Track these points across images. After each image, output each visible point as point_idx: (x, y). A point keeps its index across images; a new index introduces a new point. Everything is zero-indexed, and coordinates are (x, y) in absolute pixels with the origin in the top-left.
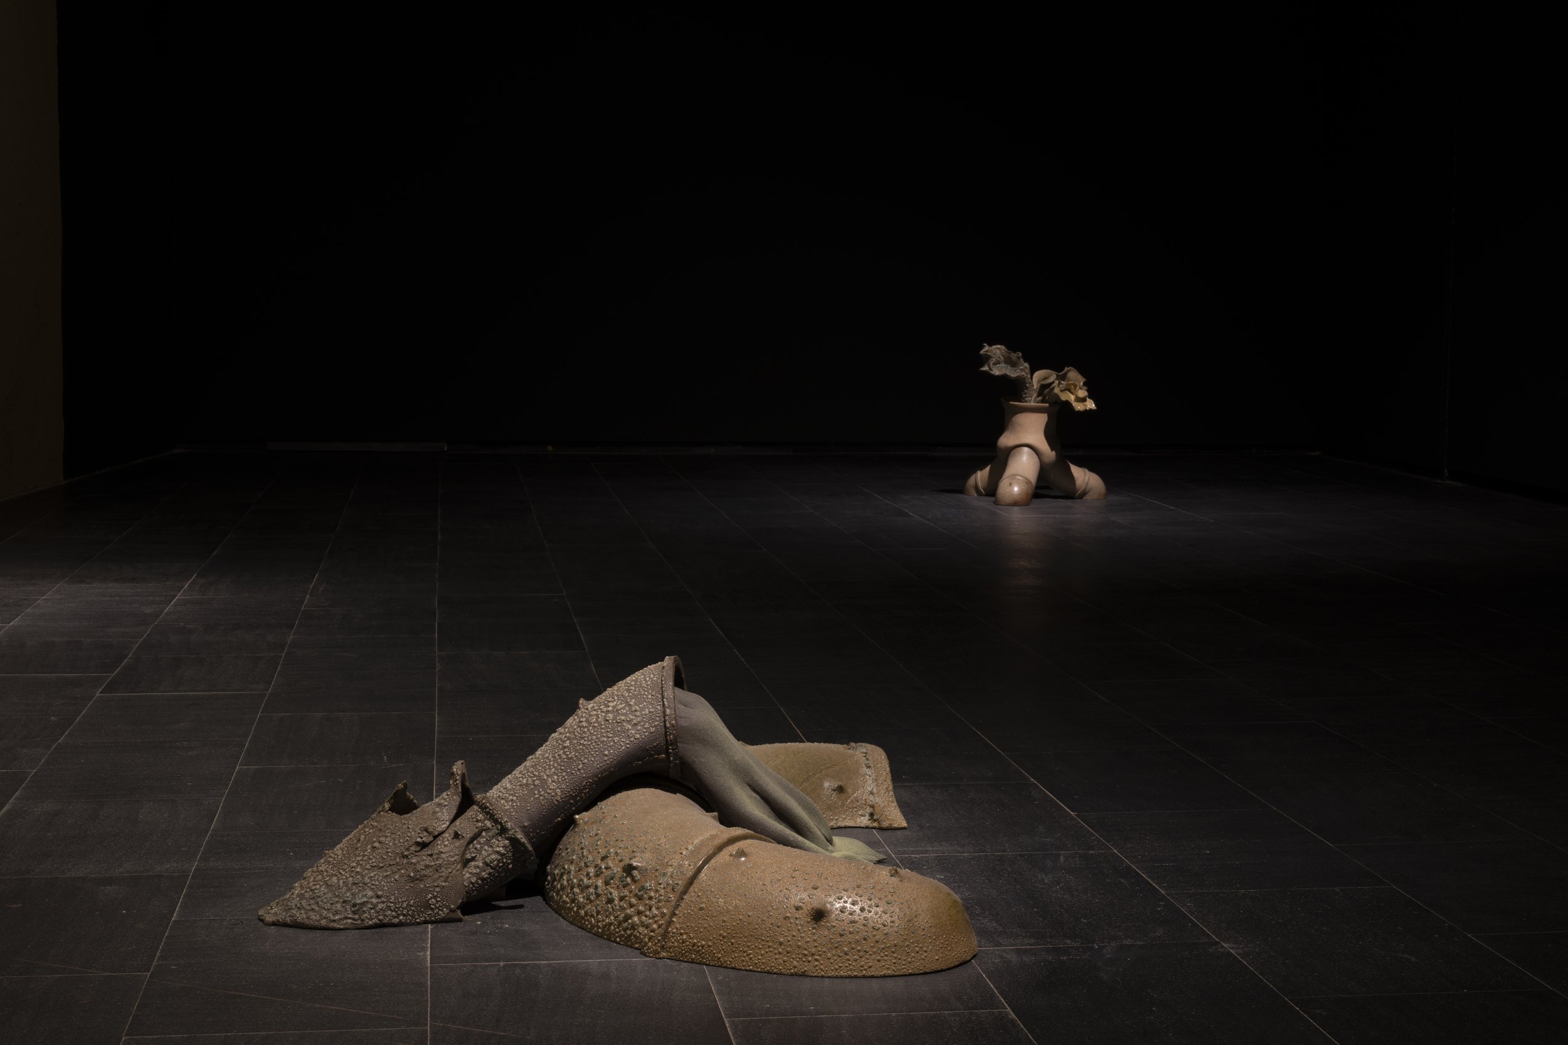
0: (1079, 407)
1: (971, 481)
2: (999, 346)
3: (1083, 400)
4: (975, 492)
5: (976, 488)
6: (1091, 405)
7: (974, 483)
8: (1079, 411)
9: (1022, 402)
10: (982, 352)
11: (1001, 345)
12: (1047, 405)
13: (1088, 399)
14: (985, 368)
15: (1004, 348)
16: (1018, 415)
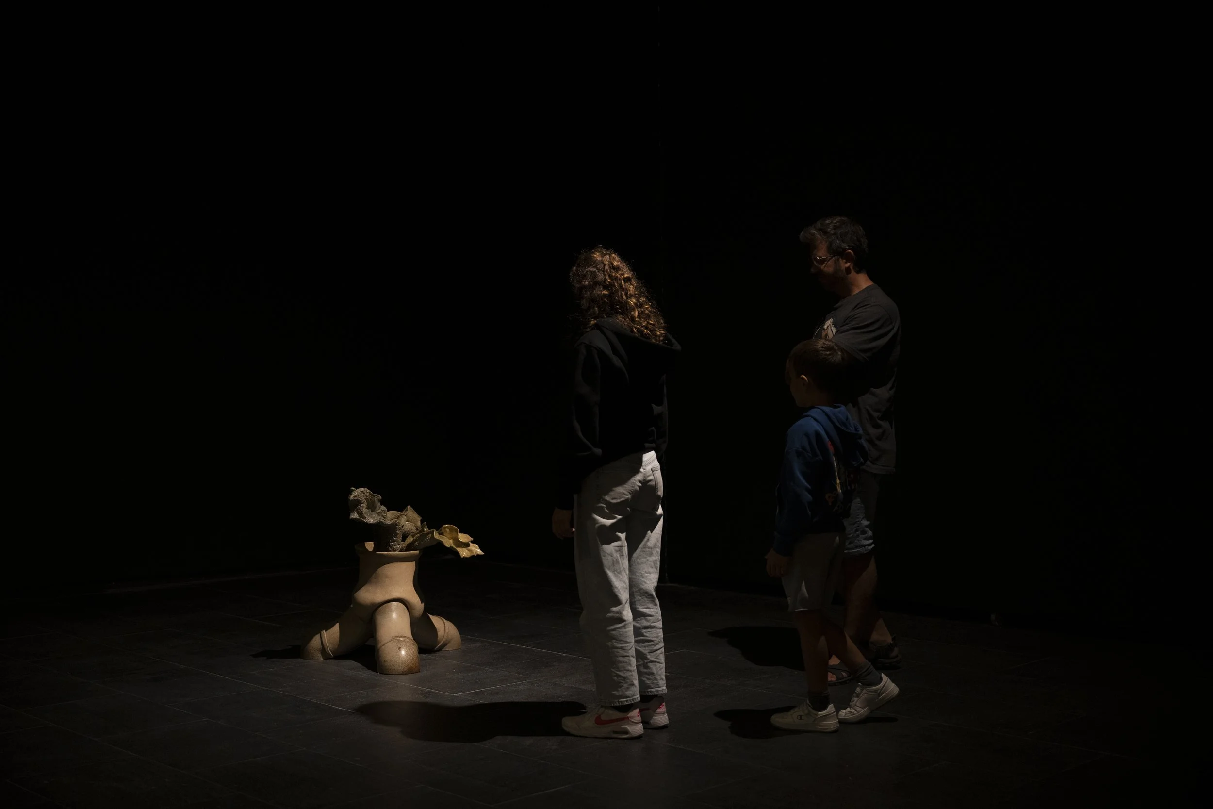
0: (464, 553)
1: (315, 642)
2: (362, 489)
3: (467, 545)
4: (320, 655)
5: (323, 650)
6: (476, 550)
7: (320, 646)
8: (464, 558)
9: (389, 551)
10: (352, 497)
11: (364, 488)
12: (417, 552)
13: (471, 544)
14: (355, 516)
15: (368, 491)
16: (387, 566)
